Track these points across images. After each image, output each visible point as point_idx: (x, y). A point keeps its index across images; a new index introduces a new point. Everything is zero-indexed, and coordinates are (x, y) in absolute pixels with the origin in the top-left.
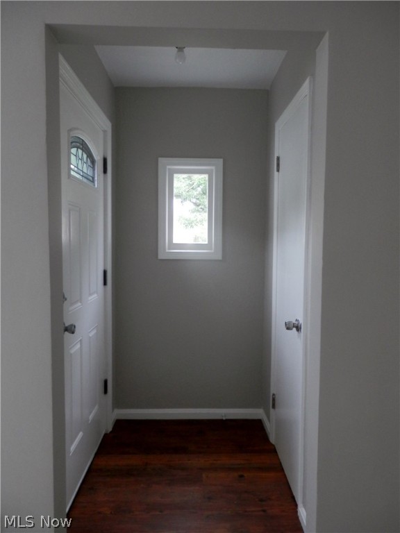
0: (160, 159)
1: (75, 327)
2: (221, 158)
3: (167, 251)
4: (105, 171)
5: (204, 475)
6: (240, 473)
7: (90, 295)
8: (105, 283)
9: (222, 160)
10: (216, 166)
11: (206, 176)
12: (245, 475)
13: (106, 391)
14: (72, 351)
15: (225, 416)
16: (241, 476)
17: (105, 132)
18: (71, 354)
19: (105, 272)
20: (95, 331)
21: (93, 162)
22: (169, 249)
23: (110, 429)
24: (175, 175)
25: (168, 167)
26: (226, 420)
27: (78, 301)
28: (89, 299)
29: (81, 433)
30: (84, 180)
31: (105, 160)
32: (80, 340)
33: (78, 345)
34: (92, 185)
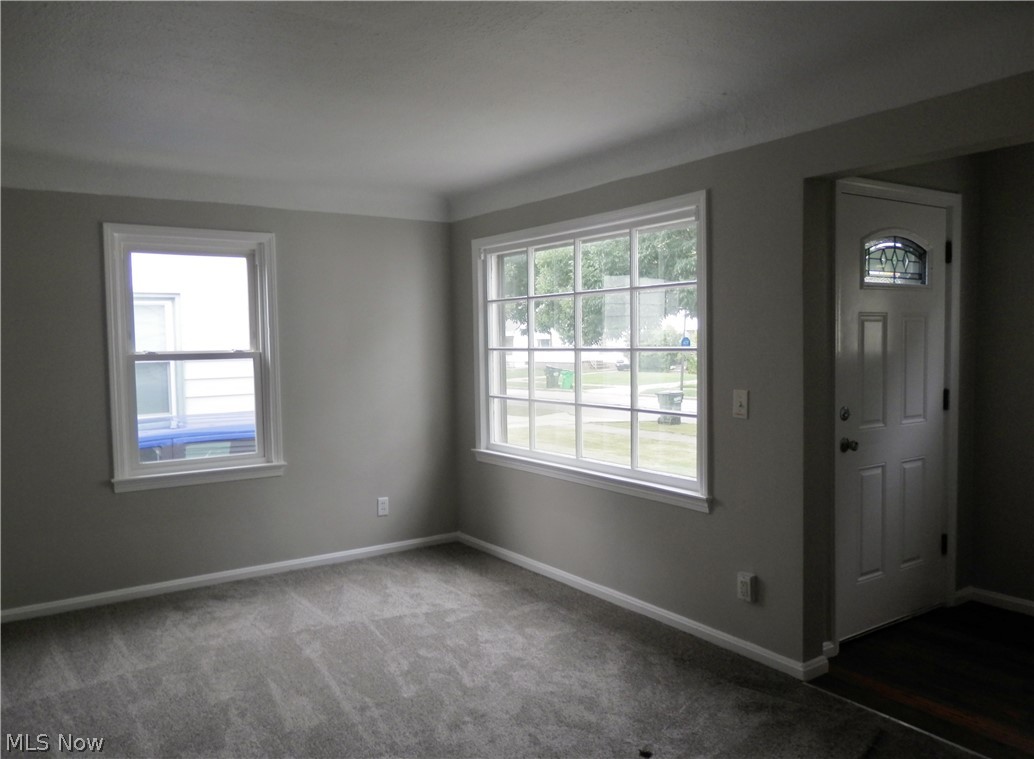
1: (857, 444)
4: (949, 258)
7: (906, 417)
8: (945, 407)
13: (944, 549)
14: (864, 474)
17: (949, 210)
18: (862, 476)
19: (946, 393)
20: (919, 463)
21: (921, 255)
27: (878, 421)
28: (904, 422)
29: (880, 573)
30: (899, 282)
31: (949, 246)
32: (882, 466)
33: (879, 471)
34: (918, 283)
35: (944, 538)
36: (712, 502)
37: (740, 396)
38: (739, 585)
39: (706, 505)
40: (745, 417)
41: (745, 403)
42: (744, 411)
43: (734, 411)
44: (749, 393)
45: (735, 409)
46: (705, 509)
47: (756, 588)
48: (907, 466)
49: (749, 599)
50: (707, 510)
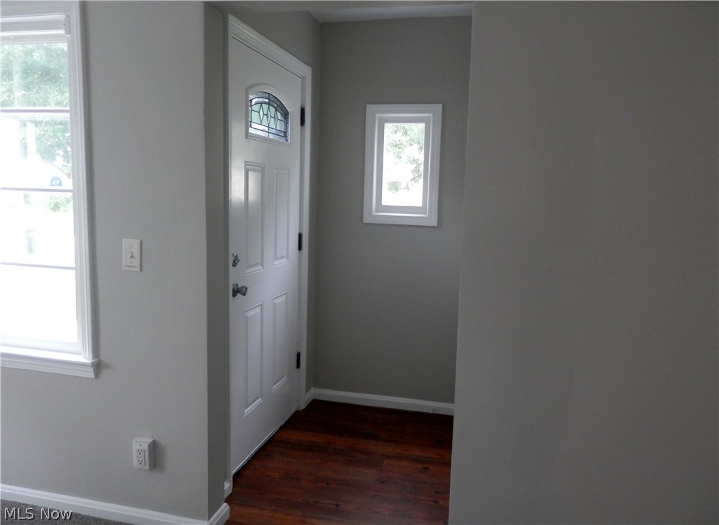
0: (369, 106)
1: (246, 289)
2: (440, 103)
3: (374, 213)
4: (303, 122)
5: (385, 462)
6: (427, 466)
7: (276, 259)
8: (300, 248)
9: (440, 105)
10: (433, 112)
11: (422, 126)
12: (431, 468)
13: (298, 365)
14: (249, 314)
15: (433, 410)
16: (426, 469)
17: (303, 79)
18: (247, 317)
19: (300, 236)
20: (283, 298)
21: (286, 115)
22: (377, 211)
23: (303, 407)
24: (386, 125)
25: (378, 115)
26: (433, 414)
27: (257, 264)
28: (275, 263)
29: (260, 399)
30: (271, 136)
31: (303, 111)
32: (261, 305)
33: (258, 310)
34: (283, 140)
35: (298, 355)
36: (98, 366)
37: (130, 246)
38: (135, 454)
39: (92, 370)
40: (138, 270)
41: (137, 255)
42: (136, 262)
43: (124, 263)
44: (141, 242)
45: (125, 260)
46: (90, 374)
47: (156, 455)
48: (277, 301)
49: (147, 467)
50: (92, 376)
